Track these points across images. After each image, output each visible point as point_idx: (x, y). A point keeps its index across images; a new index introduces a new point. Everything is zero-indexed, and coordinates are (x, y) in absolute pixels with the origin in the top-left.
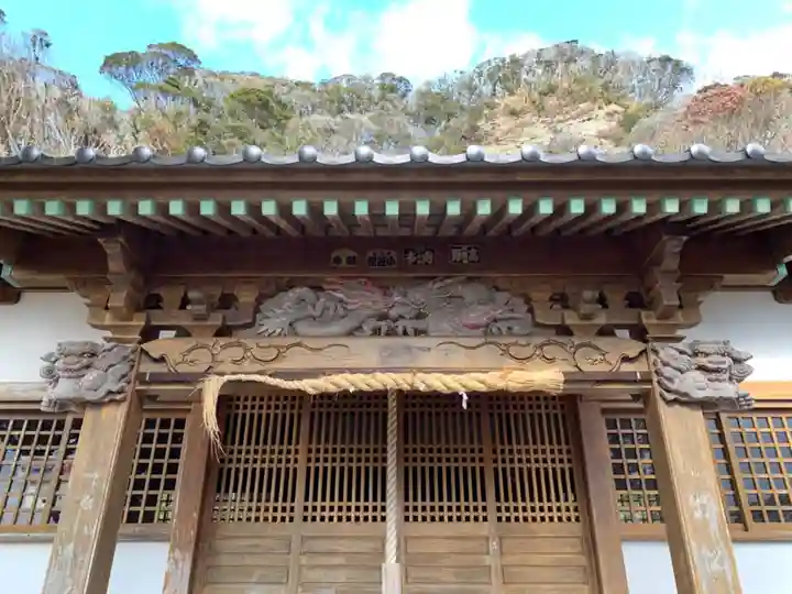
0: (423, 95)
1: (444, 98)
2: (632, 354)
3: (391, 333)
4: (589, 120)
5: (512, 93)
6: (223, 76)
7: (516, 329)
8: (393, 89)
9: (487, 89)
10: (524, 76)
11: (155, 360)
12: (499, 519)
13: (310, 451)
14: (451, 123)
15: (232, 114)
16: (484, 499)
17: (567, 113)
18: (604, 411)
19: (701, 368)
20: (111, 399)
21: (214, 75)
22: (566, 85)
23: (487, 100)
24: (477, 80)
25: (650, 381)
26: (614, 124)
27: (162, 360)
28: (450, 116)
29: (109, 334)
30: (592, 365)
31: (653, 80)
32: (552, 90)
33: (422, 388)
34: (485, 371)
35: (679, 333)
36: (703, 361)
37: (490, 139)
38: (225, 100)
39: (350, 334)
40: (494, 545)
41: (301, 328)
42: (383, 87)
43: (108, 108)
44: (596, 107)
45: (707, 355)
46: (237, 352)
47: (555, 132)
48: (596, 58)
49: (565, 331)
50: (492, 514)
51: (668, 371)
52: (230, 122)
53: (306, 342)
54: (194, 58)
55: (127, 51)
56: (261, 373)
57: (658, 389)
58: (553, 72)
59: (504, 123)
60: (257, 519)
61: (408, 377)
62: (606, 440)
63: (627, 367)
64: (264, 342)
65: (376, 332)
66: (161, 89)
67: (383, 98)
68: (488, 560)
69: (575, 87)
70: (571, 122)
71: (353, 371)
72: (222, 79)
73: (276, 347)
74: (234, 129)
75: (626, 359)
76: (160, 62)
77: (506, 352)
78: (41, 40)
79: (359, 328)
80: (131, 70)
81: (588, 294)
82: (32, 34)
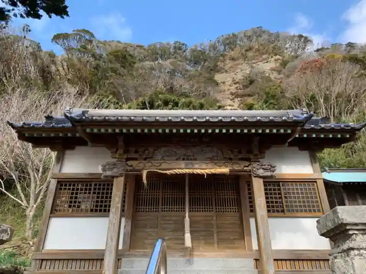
0: (193, 51)
1: (203, 52)
2: (247, 165)
3: (188, 159)
4: (267, 62)
5: (233, 50)
6: (105, 43)
7: (219, 159)
8: (180, 49)
9: (222, 48)
10: (239, 42)
11: (129, 166)
12: (216, 211)
13: (163, 192)
14: (206, 64)
15: (111, 62)
16: (212, 206)
17: (257, 59)
18: (246, 182)
19: (263, 169)
20: (121, 175)
21: (101, 43)
22: (257, 47)
23: (222, 53)
24: (217, 44)
25: (250, 172)
26: (278, 64)
27: (132, 166)
28: (205, 61)
29: (117, 160)
30: (237, 167)
31: (296, 45)
32: (250, 49)
33: (195, 173)
34: (210, 169)
35: (260, 160)
36: (264, 167)
37: (223, 71)
38: (107, 55)
39: (177, 160)
40: (214, 218)
41: (165, 158)
42: (175, 48)
43: (52, 55)
44: (270, 57)
45: (264, 165)
46: (150, 164)
47: (252, 67)
48: (270, 35)
49: (231, 159)
50: (214, 210)
51: (254, 169)
52: (110, 65)
53: (166, 161)
54: (92, 35)
55: (64, 33)
56: (156, 169)
57: (252, 174)
58: (251, 41)
59: (229, 64)
60: (144, 211)
61: (192, 170)
62: (247, 190)
63: (245, 168)
64: (156, 162)
65: (184, 159)
66: (79, 50)
67: (175, 52)
68: (213, 222)
69: (261, 48)
70: (259, 63)
71: (179, 169)
72: (104, 45)
73: (160, 163)
74: (111, 68)
75: (245, 166)
76: (78, 37)
77: (216, 164)
78: (27, 28)
79: (180, 158)
80: (65, 41)
81: (236, 150)
82: (23, 26)
